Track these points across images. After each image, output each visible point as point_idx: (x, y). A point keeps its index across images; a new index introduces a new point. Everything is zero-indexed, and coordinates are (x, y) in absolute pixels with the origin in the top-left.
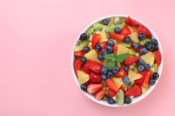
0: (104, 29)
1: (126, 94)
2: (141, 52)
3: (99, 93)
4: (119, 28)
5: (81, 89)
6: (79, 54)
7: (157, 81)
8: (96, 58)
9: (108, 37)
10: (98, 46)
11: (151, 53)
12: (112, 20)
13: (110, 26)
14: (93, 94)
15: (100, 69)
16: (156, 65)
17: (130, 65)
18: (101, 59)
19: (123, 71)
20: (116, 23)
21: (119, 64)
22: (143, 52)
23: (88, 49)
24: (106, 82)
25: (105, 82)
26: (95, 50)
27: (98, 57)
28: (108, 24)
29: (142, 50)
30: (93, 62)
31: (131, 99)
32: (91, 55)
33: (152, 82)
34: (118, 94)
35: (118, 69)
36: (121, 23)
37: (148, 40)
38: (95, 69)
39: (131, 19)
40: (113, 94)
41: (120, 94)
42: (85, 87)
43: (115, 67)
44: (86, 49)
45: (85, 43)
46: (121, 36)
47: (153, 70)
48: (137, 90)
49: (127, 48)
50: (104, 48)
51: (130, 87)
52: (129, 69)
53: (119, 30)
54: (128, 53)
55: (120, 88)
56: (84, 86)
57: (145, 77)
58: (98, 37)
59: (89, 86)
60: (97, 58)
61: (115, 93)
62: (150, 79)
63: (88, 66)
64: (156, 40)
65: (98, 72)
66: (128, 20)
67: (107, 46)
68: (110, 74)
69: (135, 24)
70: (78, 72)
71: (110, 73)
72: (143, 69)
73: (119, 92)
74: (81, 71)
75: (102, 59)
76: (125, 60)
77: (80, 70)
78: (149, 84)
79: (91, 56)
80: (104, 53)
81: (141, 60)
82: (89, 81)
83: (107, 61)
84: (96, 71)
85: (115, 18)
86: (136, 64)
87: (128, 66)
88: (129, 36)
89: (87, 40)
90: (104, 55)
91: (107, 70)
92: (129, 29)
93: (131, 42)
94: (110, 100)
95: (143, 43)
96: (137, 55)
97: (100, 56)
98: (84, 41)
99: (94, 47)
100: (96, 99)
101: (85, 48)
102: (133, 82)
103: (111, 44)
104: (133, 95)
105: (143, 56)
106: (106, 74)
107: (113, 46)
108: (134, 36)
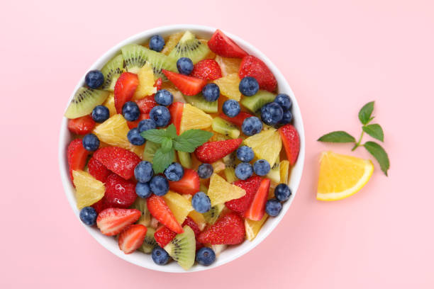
0: (150, 60)
1: (202, 238)
2: (245, 126)
3: (130, 234)
4: (190, 61)
5: (82, 220)
6: (79, 126)
7: (286, 207)
8: (124, 139)
9: (159, 83)
10: (131, 106)
11: (272, 131)
12: (174, 38)
13: (167, 54)
14: (113, 234)
15: (132, 169)
16: (286, 164)
17: (214, 161)
18: (138, 143)
19: (195, 177)
20: (183, 47)
21: (184, 158)
22: (251, 127)
23: (104, 113)
24: (148, 205)
25: (146, 205)
26: (124, 116)
27: (129, 135)
28: (163, 48)
29: (247, 123)
30: (117, 148)
31: (213, 254)
32: (112, 130)
33: (272, 210)
34: (179, 238)
35: (179, 169)
36: (197, 46)
37: (268, 96)
38: (118, 168)
39: (222, 38)
40: (166, 237)
41: (183, 239)
42: (92, 216)
43: (173, 163)
44: (99, 112)
45: (97, 96)
46: (192, 81)
47: (276, 176)
48: (233, 228)
49: (208, 116)
50: (148, 112)
51: (213, 221)
52: (212, 171)
53: (188, 65)
54: (211, 127)
55: (185, 223)
56: (88, 212)
57: (254, 195)
58: (132, 82)
59: (101, 215)
60: (127, 139)
61: (171, 235)
62: (267, 201)
63: (101, 160)
64: (287, 98)
65: (126, 176)
66: (216, 40)
67: (156, 107)
68: (157, 183)
69: (232, 50)
70: (76, 173)
71: (159, 180)
72: (247, 173)
73: (181, 232)
74: (84, 173)
75: (140, 142)
76: (200, 148)
77: (83, 169)
78: (266, 215)
79: (109, 132)
80: (144, 126)
81: (244, 148)
82: (104, 199)
83: (155, 147)
84: (122, 172)
85: (182, 33)
86: (231, 157)
87: (209, 163)
88: (215, 82)
89: (103, 88)
90: (144, 130)
91: (149, 170)
92: (217, 64)
93: (219, 98)
94: (158, 253)
95: (251, 104)
96: (235, 133)
97: (135, 132)
98: (96, 90)
99: (120, 109)
100: (121, 249)
101: (95, 109)
102: (221, 208)
103: (164, 102)
104: (220, 243)
105: (251, 137)
106: (148, 183)
107: (171, 106)
108: (229, 84)
